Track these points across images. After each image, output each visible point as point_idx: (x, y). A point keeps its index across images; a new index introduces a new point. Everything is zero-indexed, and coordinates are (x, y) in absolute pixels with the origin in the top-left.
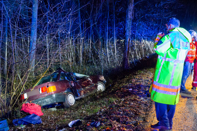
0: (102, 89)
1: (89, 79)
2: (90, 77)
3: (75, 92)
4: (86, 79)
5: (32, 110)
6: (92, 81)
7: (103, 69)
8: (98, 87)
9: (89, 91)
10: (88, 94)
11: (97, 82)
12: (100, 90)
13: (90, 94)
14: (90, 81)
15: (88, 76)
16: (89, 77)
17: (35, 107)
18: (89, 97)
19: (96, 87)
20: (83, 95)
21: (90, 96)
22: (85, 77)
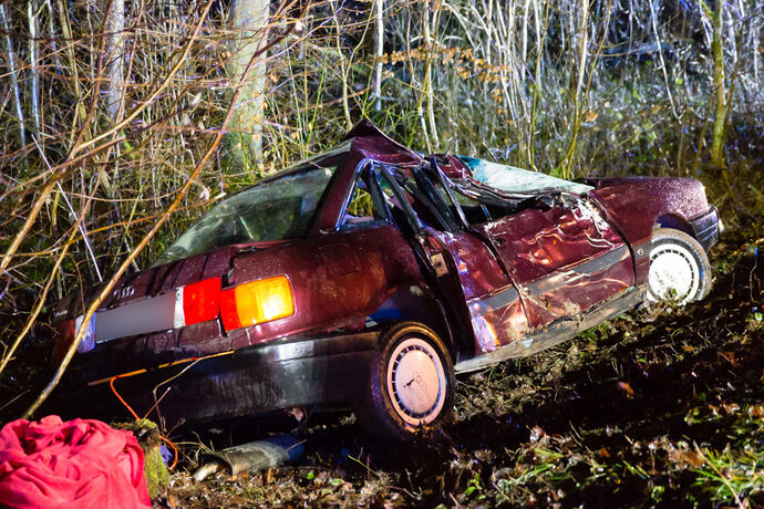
0: (681, 289)
1: (589, 213)
2: (596, 199)
3: (454, 325)
4: (561, 211)
5: (54, 485)
6: (605, 226)
7: (721, 116)
8: (653, 269)
9: (572, 308)
10: (563, 330)
11: (648, 234)
12: (671, 292)
13: (584, 326)
14: (590, 225)
15: (580, 188)
16: (583, 196)
17: (81, 466)
18: (575, 350)
19: (637, 269)
20: (527, 335)
21: (581, 340)
22: (556, 194)
